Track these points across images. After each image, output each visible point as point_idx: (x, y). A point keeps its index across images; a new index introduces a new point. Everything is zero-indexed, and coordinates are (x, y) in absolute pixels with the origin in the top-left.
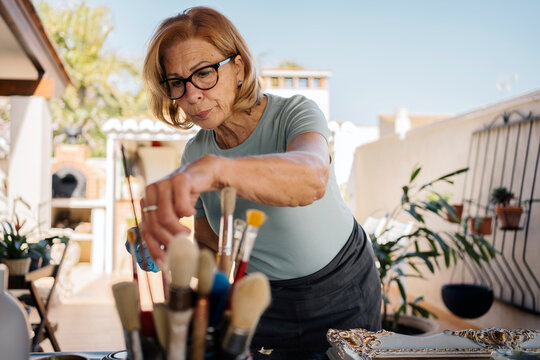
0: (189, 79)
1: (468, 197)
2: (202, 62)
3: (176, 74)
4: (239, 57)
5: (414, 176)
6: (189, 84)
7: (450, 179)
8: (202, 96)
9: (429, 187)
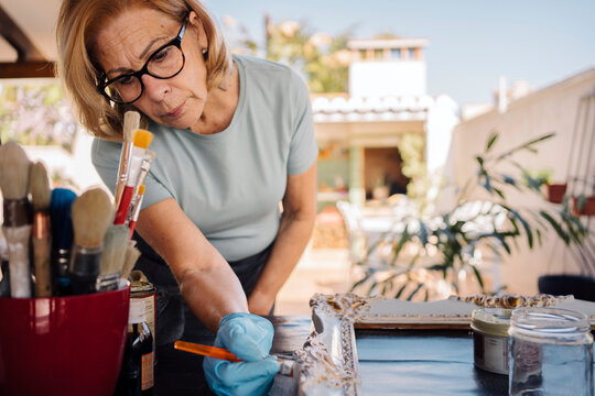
0: (145, 70)
1: (573, 173)
2: (153, 42)
3: (121, 69)
4: (192, 15)
5: (491, 143)
6: (145, 77)
7: (535, 146)
8: (168, 88)
9: (508, 158)
